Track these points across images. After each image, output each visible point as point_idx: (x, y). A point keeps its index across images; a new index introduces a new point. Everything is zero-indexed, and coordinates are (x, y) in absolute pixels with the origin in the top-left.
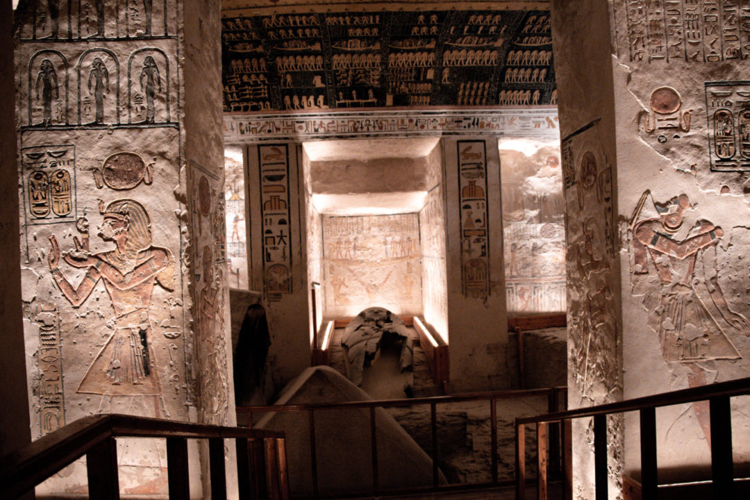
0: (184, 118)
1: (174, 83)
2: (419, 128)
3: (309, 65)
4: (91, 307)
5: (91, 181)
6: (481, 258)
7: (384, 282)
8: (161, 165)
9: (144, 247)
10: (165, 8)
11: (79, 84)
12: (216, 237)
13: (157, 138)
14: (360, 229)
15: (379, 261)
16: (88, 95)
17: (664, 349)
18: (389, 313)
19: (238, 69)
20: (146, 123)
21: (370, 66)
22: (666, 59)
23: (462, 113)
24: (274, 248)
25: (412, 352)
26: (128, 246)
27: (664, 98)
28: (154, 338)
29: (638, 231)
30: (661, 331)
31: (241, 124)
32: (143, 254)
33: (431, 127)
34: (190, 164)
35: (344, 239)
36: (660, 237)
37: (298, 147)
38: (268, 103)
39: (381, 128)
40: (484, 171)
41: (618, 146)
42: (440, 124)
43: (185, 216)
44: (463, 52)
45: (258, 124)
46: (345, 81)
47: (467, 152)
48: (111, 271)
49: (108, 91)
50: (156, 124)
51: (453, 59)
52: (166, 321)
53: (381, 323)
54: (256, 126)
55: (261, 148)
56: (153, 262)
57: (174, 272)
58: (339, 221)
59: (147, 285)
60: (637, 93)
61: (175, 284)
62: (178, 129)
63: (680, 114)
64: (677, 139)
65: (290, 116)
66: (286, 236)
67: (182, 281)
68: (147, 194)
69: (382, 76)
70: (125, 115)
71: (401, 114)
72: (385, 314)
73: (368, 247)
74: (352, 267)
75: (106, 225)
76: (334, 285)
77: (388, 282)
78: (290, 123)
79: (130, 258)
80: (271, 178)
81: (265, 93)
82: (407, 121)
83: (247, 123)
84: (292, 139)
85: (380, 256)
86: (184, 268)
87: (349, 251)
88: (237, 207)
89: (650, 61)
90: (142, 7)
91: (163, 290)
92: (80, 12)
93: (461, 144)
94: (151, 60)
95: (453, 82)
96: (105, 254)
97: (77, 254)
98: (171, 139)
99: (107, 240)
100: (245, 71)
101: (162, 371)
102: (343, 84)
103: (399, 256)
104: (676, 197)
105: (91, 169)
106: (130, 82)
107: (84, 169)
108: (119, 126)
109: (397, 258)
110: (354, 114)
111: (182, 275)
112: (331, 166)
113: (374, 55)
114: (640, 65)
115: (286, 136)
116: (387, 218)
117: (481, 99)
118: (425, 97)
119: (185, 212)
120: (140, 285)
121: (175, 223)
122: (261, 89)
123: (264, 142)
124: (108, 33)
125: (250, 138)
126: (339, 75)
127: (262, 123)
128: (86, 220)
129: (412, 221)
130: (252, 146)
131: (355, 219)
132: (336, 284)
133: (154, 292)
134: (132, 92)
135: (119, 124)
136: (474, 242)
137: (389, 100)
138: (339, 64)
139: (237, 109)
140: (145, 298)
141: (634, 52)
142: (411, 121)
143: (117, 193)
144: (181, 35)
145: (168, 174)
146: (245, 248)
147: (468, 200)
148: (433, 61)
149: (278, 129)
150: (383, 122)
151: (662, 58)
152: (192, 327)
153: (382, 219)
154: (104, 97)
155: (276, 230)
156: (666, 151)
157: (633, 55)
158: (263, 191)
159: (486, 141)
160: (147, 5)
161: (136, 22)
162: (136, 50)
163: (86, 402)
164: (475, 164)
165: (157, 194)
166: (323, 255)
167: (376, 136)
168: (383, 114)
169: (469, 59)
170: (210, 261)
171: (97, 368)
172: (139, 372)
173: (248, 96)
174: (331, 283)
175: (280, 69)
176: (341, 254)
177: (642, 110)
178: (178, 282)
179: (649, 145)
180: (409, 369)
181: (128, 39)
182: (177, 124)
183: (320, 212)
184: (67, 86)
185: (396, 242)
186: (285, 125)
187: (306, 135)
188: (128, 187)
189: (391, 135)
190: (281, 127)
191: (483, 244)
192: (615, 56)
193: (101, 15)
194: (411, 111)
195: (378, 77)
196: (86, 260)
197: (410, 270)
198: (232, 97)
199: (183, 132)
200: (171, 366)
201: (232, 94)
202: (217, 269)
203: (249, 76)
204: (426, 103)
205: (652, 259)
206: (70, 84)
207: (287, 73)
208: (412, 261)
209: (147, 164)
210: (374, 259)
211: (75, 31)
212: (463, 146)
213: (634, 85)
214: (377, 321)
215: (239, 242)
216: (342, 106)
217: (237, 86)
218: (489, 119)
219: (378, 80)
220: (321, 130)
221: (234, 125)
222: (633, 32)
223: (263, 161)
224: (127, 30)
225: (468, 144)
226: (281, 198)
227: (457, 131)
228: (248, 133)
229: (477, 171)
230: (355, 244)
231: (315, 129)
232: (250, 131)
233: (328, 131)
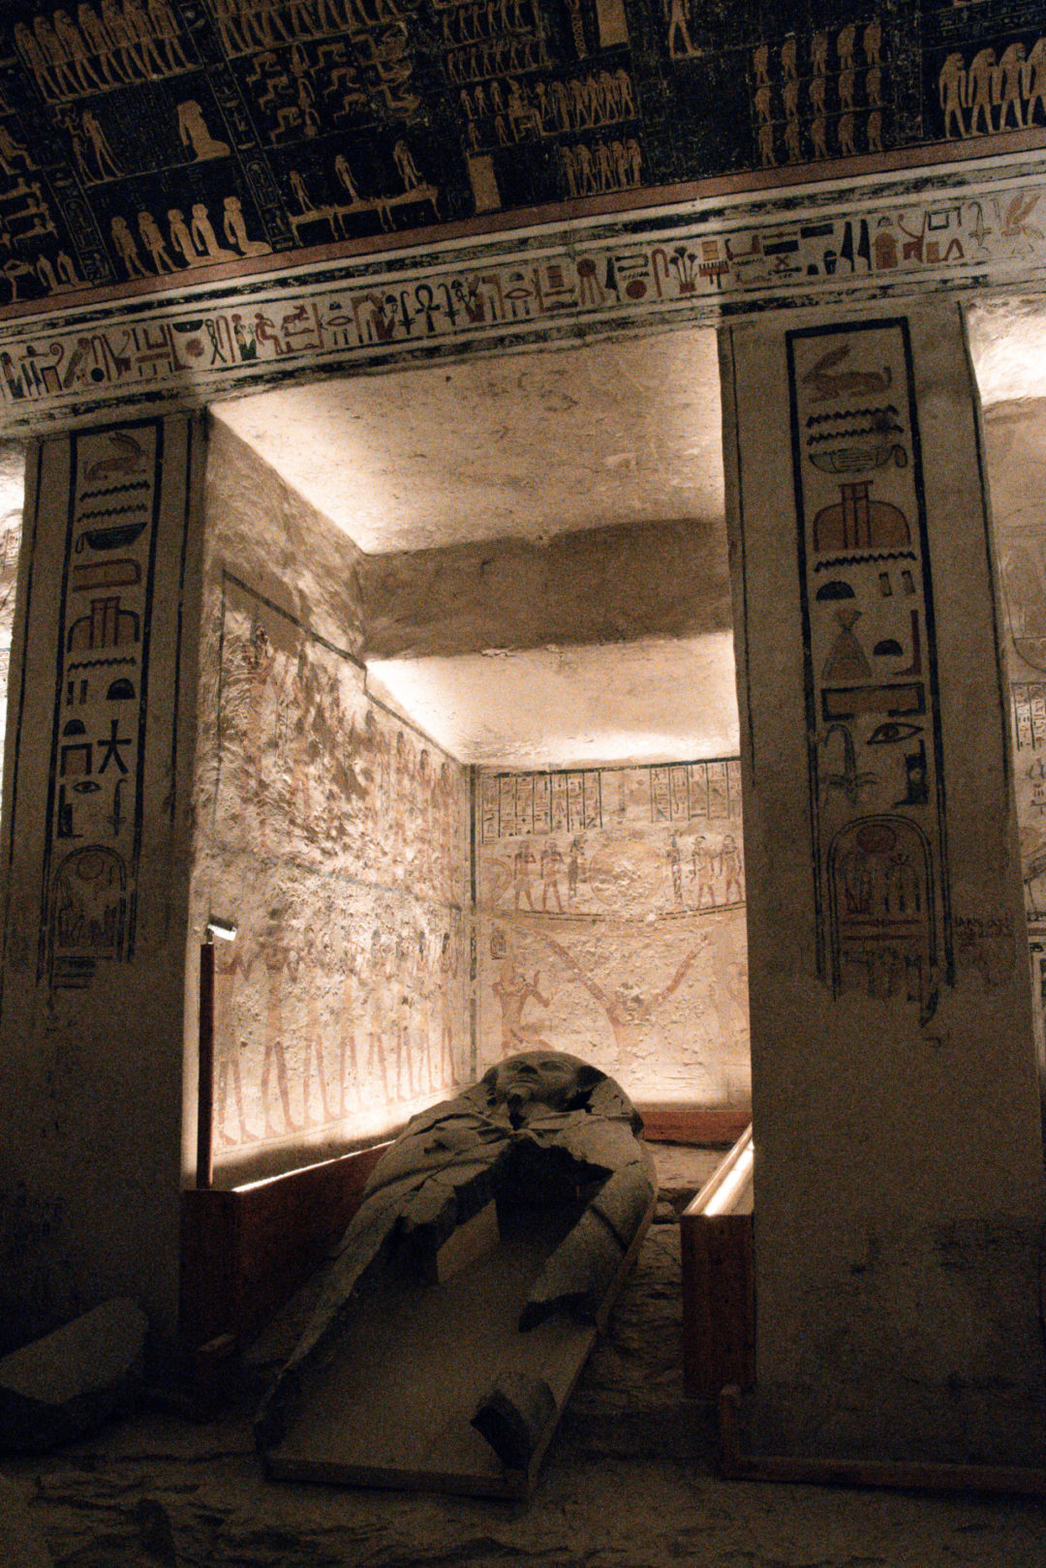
2: (625, 299)
3: (138, 49)
6: (910, 811)
7: (671, 989)
14: (591, 813)
15: (651, 917)
23: (789, 204)
24: (87, 787)
31: (6, 358)
33: (671, 288)
35: (539, 845)
37: (194, 426)
38: (63, 258)
39: (477, 315)
40: (906, 439)
42: (705, 271)
45: (58, 349)
46: (291, 112)
54: (52, 361)
55: (78, 442)
58: (526, 786)
65: (149, 306)
66: (128, 742)
69: (421, 61)
71: (542, 242)
73: (616, 870)
74: (563, 939)
76: (504, 997)
77: (682, 987)
78: (156, 336)
80: (101, 541)
81: (42, 220)
82: (570, 275)
83: (22, 350)
84: (174, 396)
85: (656, 901)
87: (555, 885)
93: (802, 346)
95: (718, 46)
102: (289, 129)
103: (720, 900)
109: (714, 909)
110: (366, 269)
115: (153, 387)
116: (679, 774)
117: (862, 119)
118: (618, 148)
122: (23, 202)
123: (87, 419)
125: (42, 408)
126: (261, 88)
127: (69, 343)
130: (55, 436)
131: (575, 780)
132: (511, 994)
136: (873, 741)
137: (484, 184)
138: (237, 24)
142: (587, 268)
147: (841, 561)
149: (123, 364)
150: (484, 289)
153: (663, 778)
158: (70, 584)
159: (912, 321)
164: (865, 413)
166: (474, 897)
167: (465, 348)
168: (475, 252)
174: (495, 986)
175: (52, 94)
176: (528, 896)
185: (710, 854)
186: (141, 341)
187: (217, 376)
189: (518, 338)
190: (131, 353)
194: (576, 223)
195: (407, 73)
204: (629, 173)
207: (78, 107)
210: (636, 909)
212: (809, 352)
216: (316, 235)
218: (914, 222)
223: (82, 486)
225: (836, 342)
226: (125, 606)
227: (779, 293)
228: (33, 387)
229: (874, 440)
230: (574, 862)
231: (243, 347)
232: (38, 382)
233: (290, 349)
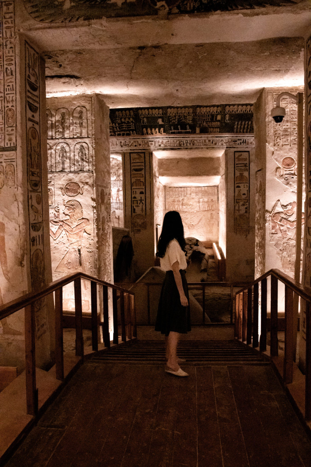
0: (95, 169)
1: (91, 155)
2: (214, 145)
3: (156, 113)
4: (60, 240)
5: (61, 193)
6: (245, 214)
7: (198, 223)
8: (86, 187)
9: (80, 218)
10: (87, 126)
11: (56, 155)
12: (107, 212)
13: (85, 177)
14: (185, 194)
15: (195, 212)
16: (59, 160)
17: (283, 265)
18: (197, 241)
19: (119, 115)
20: (81, 171)
21: (187, 113)
22: (290, 145)
23: (237, 137)
24: (137, 206)
25: (207, 262)
26: (74, 217)
27: (288, 161)
28: (83, 252)
29: (274, 216)
30: (282, 258)
31: (121, 142)
32: (80, 220)
33: (220, 144)
34: (97, 186)
35: (176, 199)
36: (283, 219)
37: (150, 154)
38: (134, 132)
39: (193, 144)
40: (248, 168)
41: (267, 182)
42: (225, 143)
43: (95, 206)
44: (236, 107)
45: (130, 142)
46: (174, 121)
47: (240, 157)
48: (68, 227)
49: (66, 158)
50: (84, 171)
51: (231, 110)
52: (88, 246)
53: (193, 246)
54: (129, 143)
55: (131, 154)
56: (83, 223)
57: (91, 227)
58: (174, 190)
59: (81, 232)
60: (276, 159)
61: (92, 232)
62: (93, 173)
63: (295, 168)
64: (293, 179)
65: (146, 138)
66: (143, 200)
67: (94, 231)
68: (81, 198)
69: (193, 118)
70: (73, 168)
71: (205, 137)
72: (195, 241)
73: (190, 204)
75: (66, 209)
77: (200, 223)
78: (146, 142)
79: (75, 222)
80: (136, 170)
81: (133, 127)
82: (207, 141)
83: (124, 141)
84: (147, 150)
85: (196, 209)
86: (95, 226)
87: (179, 206)
88: (119, 184)
89: (282, 146)
90: (79, 125)
91: (87, 234)
92: (56, 128)
93: (236, 153)
94: (82, 146)
95: (231, 121)
96: (65, 220)
97: (55, 220)
98: (90, 177)
99: (66, 215)
100: (123, 116)
101: (86, 264)
102: (173, 123)
103: (206, 209)
104: (291, 203)
105: (60, 188)
106: (74, 155)
107: (58, 188)
108: (71, 172)
109: (205, 211)
110: (179, 137)
111: (94, 229)
112: (169, 161)
113: (189, 109)
114: (278, 148)
115: (144, 148)
116: (200, 189)
117: (247, 130)
118: (216, 129)
119: (95, 205)
120: (78, 232)
121: (92, 209)
122: (131, 125)
123: (133, 151)
124: (66, 136)
125: (125, 149)
126: (171, 118)
127: (132, 141)
128: (58, 207)
129: (214, 190)
130: (127, 153)
131: (183, 189)
133: (84, 235)
134: (75, 159)
135: (71, 171)
136: (242, 205)
137: (198, 130)
138: (170, 113)
139: (119, 135)
140: (80, 237)
141: (276, 142)
142: (209, 141)
143: (70, 197)
144: (94, 136)
145: (89, 191)
146: (123, 206)
147: (239, 183)
148: (220, 111)
149: (140, 145)
150: (195, 142)
151: (288, 145)
152: (98, 248)
153: (197, 188)
154: (65, 161)
155: (138, 196)
156: (288, 184)
157: (275, 143)
158: (132, 177)
159: (250, 152)
160: (81, 125)
161: (77, 131)
162: (76, 142)
163: (58, 275)
164: (243, 164)
165: (85, 198)
166: (165, 208)
167: (191, 148)
168: (195, 137)
169: (239, 110)
170: (105, 222)
171: (62, 263)
172: (77, 264)
173: (124, 129)
175: (141, 115)
177: (278, 166)
178: (92, 231)
179: (281, 181)
180: (205, 270)
181: (73, 138)
182: (92, 171)
183: (164, 185)
184: (51, 156)
185: (205, 202)
186: (144, 142)
187: (154, 148)
188: (74, 195)
189: (199, 148)
190: (142, 144)
191: (246, 206)
192: (267, 144)
193: (63, 129)
194: (209, 136)
195: (191, 119)
196: (58, 222)
197: (212, 217)
198: (116, 129)
199: (95, 174)
200: (90, 263)
201: (116, 128)
202: (107, 225)
203: (125, 119)
205: (280, 228)
206: (52, 155)
207: (144, 117)
208: (214, 212)
209: (81, 186)
210: (193, 210)
211: (54, 135)
212: (237, 155)
213: (275, 156)
214: (190, 245)
215: (120, 202)
216: (173, 133)
217: (119, 124)
218: (252, 140)
219: (192, 120)
220: (162, 145)
221: (118, 143)
222: (276, 134)
223: (132, 161)
224: (73, 135)
225: (240, 153)
226: (141, 180)
227: (234, 146)
228: (125, 146)
229: (244, 167)
230: (182, 202)
231: (159, 145)
232: (126, 145)
233: (166, 146)
